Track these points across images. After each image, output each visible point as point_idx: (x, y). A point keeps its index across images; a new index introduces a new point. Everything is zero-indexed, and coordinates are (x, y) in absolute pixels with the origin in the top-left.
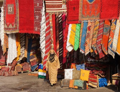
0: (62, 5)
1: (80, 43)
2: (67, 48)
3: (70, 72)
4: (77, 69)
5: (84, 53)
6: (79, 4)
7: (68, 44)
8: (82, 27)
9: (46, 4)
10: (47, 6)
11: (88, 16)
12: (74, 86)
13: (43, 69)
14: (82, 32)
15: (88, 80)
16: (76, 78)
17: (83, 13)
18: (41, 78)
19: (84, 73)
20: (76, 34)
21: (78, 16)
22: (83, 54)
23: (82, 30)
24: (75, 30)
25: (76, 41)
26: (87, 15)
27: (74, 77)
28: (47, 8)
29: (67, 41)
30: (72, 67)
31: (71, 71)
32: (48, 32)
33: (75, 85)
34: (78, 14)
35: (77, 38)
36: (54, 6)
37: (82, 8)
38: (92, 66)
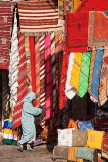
0: (57, 19)
1: (90, 84)
2: (66, 94)
3: (68, 133)
4: (80, 129)
5: (97, 101)
6: (87, 19)
7: (68, 86)
8: (93, 58)
9: (20, 18)
10: (22, 22)
11: (105, 39)
12: (77, 158)
13: (11, 129)
14: (93, 66)
15: (100, 149)
16: (79, 145)
17: (95, 35)
18: (8, 144)
19: (94, 137)
20: (83, 69)
21: (87, 40)
22: (95, 103)
23: (93, 62)
24: (80, 62)
25: (81, 81)
26: (102, 38)
27: (75, 142)
28: (21, 25)
29: (66, 80)
30: (70, 126)
31: (70, 133)
32: (21, 65)
33: (78, 156)
34: (87, 35)
35: (84, 77)
36: (33, 23)
37: (94, 26)
38: (105, 124)
